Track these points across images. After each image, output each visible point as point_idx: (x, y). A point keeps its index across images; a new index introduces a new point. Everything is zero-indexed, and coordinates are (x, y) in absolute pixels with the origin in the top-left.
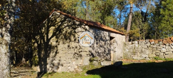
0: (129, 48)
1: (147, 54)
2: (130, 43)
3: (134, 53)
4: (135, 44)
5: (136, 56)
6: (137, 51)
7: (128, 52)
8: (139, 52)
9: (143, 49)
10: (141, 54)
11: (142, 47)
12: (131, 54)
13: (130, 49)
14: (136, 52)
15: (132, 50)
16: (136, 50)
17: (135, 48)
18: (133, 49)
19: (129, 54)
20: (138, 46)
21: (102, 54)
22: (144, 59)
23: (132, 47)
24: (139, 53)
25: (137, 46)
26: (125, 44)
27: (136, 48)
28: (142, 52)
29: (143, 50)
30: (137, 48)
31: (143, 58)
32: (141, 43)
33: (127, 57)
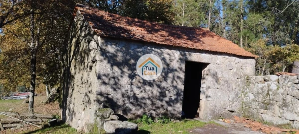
0: (255, 90)
1: (296, 111)
2: (261, 77)
3: (267, 106)
4: (269, 82)
5: (270, 113)
6: (273, 100)
7: (253, 100)
8: (278, 103)
9: (289, 98)
10: (281, 111)
11: (286, 93)
12: (258, 107)
13: (258, 93)
14: (272, 104)
15: (261, 96)
16: (271, 97)
17: (268, 94)
18: (265, 95)
19: (255, 105)
20: (277, 87)
21: (148, 102)
22: (288, 124)
23: (262, 89)
24: (276, 107)
25: (274, 87)
26: (248, 80)
27: (270, 93)
28: (284, 105)
29: (287, 101)
30: (274, 94)
31: (286, 122)
32: (283, 80)
33: (249, 112)
